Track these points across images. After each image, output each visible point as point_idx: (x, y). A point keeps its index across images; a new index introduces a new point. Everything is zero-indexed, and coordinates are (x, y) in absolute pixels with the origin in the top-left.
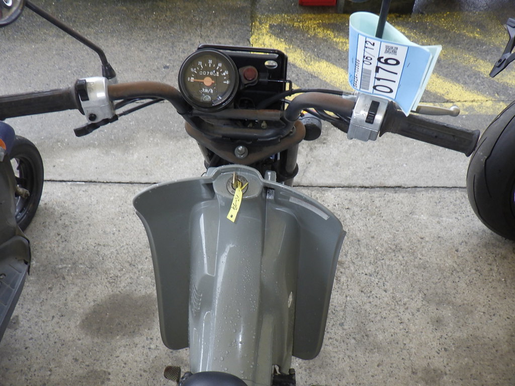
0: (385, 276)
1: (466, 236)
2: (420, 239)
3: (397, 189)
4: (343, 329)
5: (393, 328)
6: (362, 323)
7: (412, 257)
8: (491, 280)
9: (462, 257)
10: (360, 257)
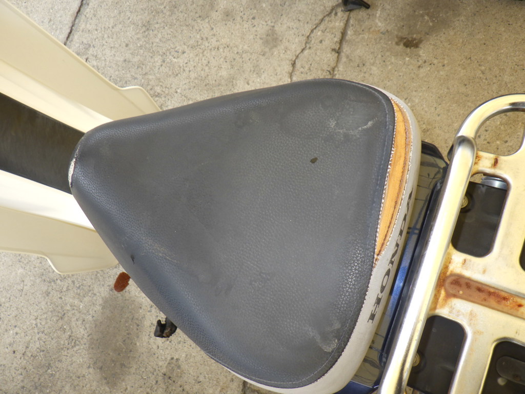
5: (220, 58)
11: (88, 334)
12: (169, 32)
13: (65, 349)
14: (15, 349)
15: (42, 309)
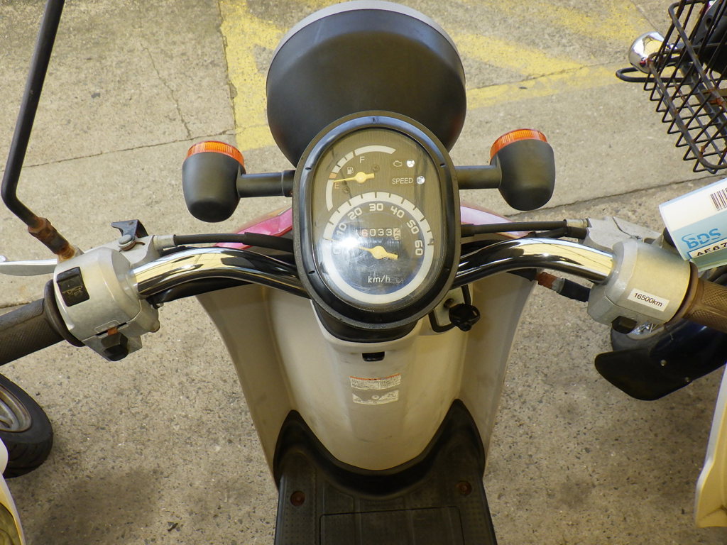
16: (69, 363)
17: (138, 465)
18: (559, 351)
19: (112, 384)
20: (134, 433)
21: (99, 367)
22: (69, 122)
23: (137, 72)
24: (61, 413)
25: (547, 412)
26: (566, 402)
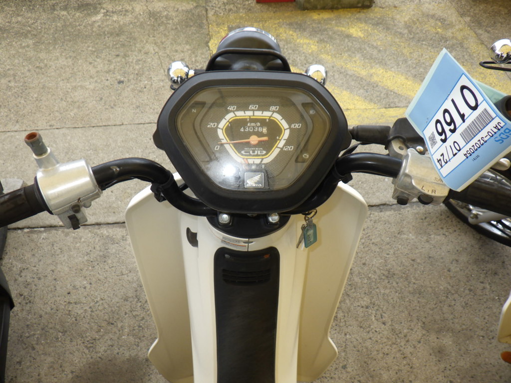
0: (382, 307)
1: (456, 254)
2: (411, 261)
3: (382, 207)
4: (347, 372)
5: (397, 365)
6: (365, 362)
7: (406, 282)
8: (485, 300)
9: (455, 277)
10: (353, 287)
11: (101, 356)
12: (395, 299)
13: (83, 339)
14: (71, 293)
15: (111, 301)
16: (92, 273)
17: (135, 353)
18: (434, 306)
19: (120, 292)
20: (134, 330)
21: (112, 279)
22: (101, 99)
23: (150, 69)
24: (84, 309)
25: (423, 350)
26: (437, 345)
